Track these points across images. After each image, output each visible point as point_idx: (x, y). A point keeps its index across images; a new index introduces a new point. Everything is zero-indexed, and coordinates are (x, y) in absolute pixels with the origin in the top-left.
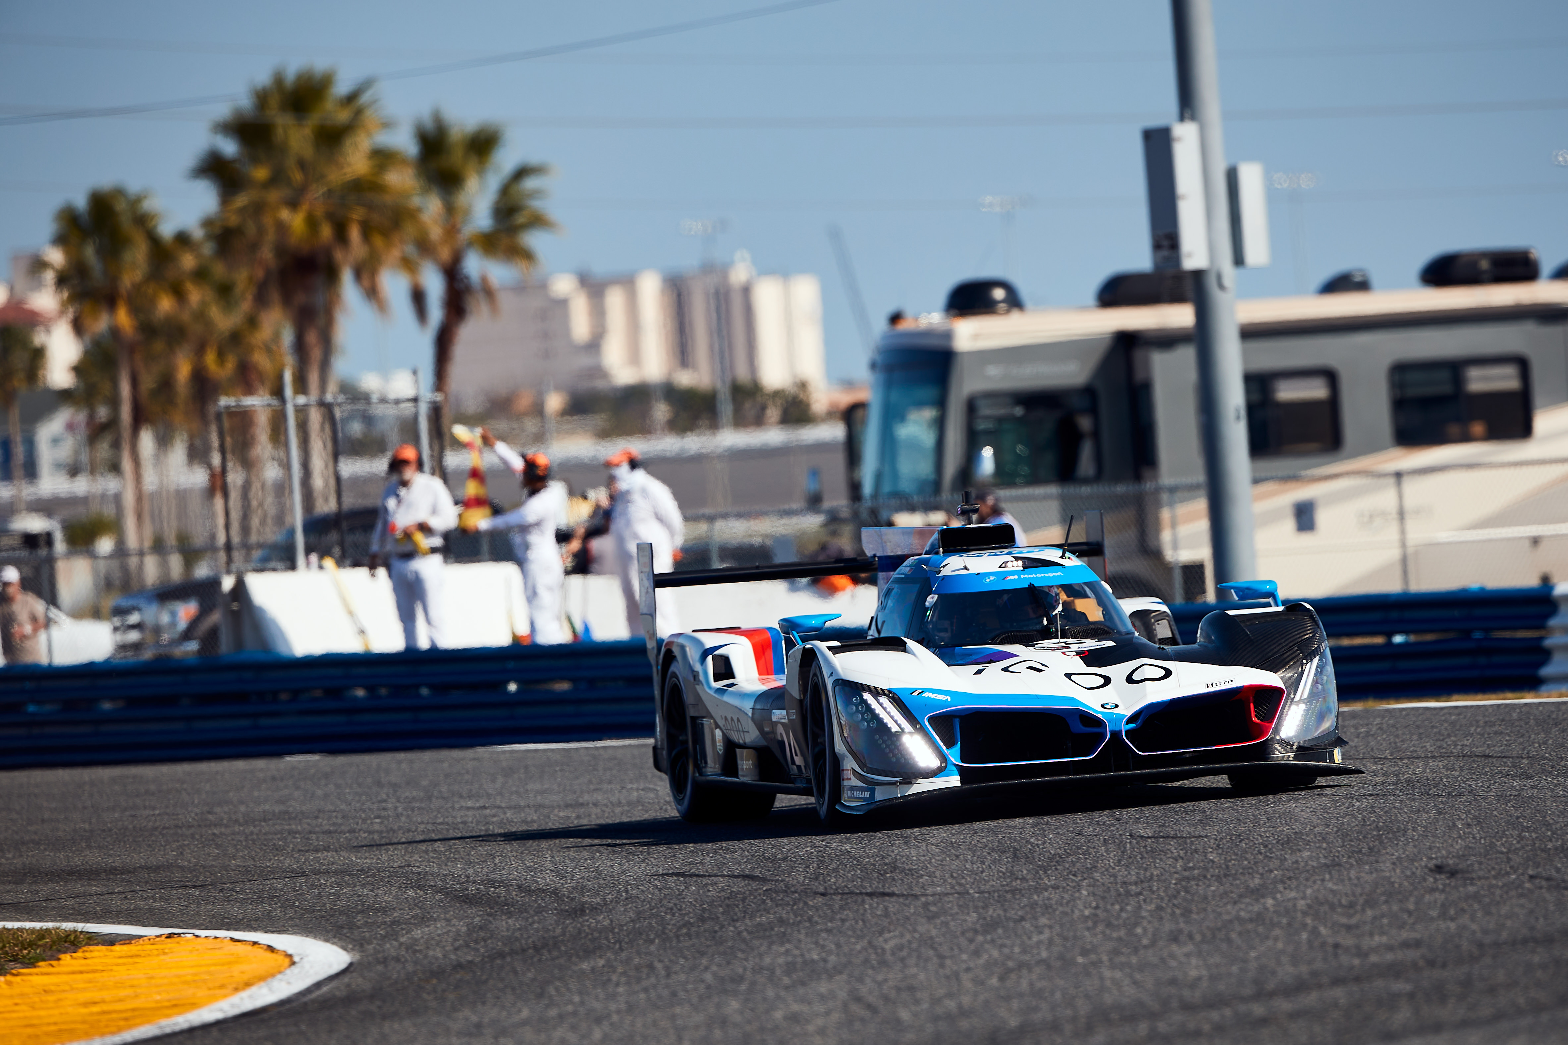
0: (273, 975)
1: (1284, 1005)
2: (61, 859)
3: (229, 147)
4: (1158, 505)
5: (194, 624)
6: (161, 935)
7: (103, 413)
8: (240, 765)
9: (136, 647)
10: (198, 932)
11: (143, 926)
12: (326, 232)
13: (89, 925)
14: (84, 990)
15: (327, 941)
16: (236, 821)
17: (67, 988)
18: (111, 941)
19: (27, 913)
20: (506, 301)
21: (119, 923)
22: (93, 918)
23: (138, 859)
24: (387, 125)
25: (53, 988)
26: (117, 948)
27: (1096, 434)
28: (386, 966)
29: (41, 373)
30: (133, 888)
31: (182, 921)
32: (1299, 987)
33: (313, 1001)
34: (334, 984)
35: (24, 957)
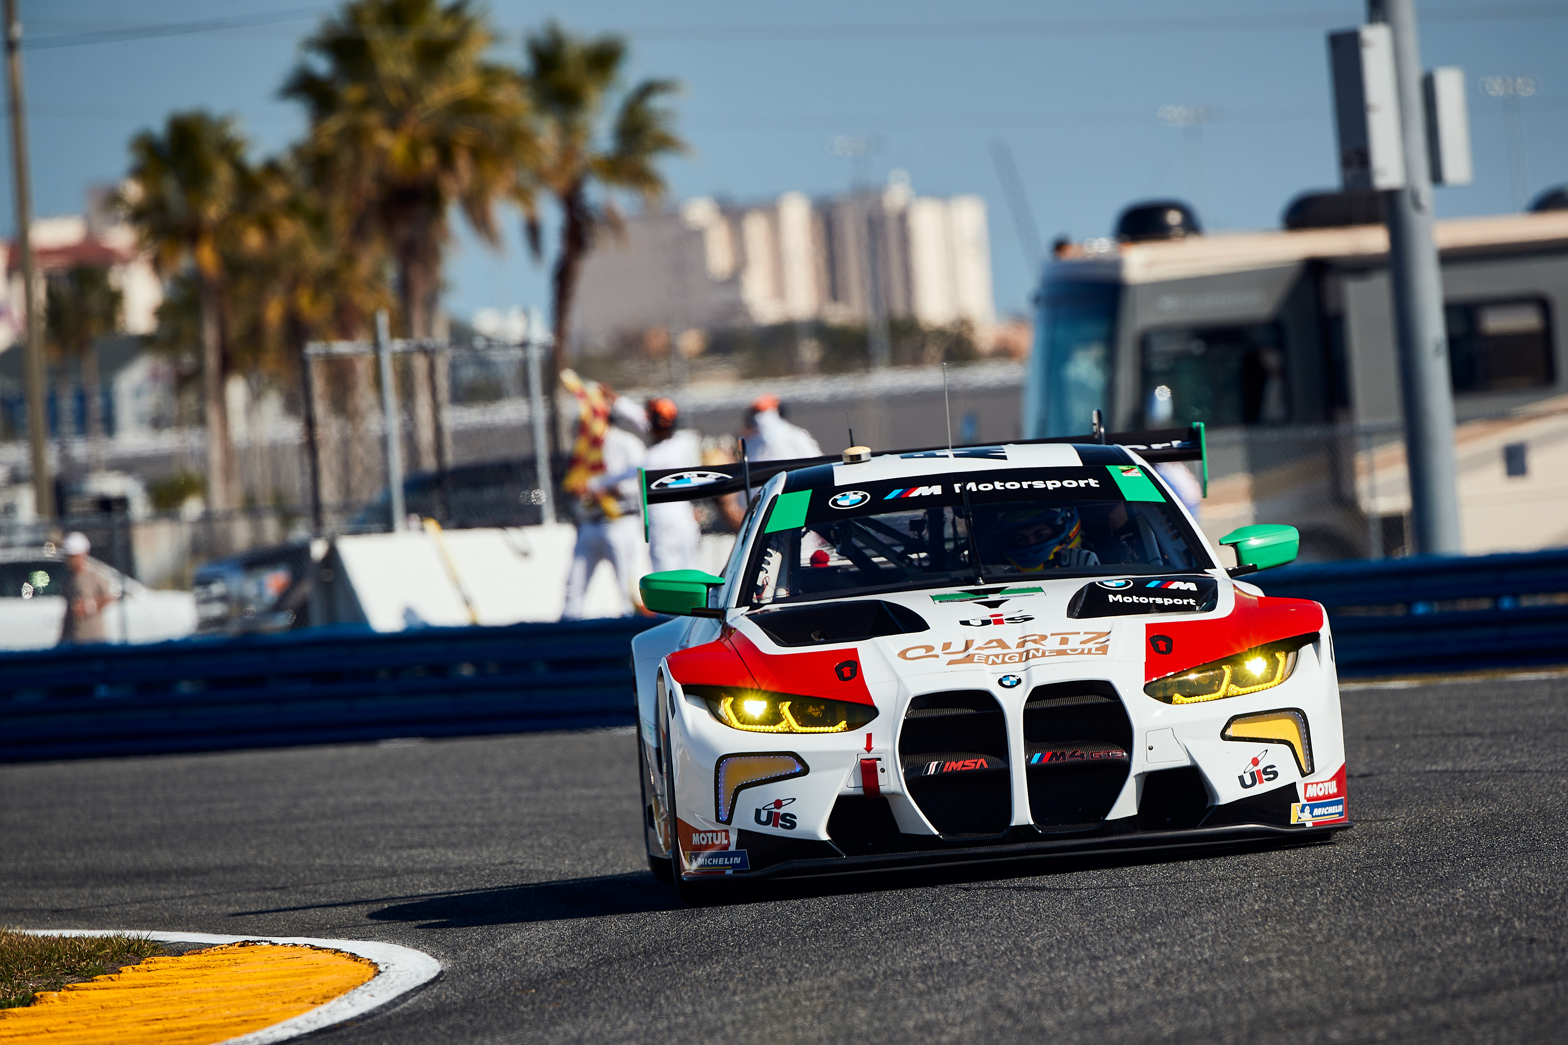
0: (355, 987)
1: (1470, 1008)
2: (127, 859)
3: (321, 65)
4: (1353, 450)
5: (285, 595)
6: (234, 943)
7: (188, 360)
8: (331, 752)
9: (219, 621)
10: (274, 940)
11: (215, 933)
12: (429, 159)
13: (154, 933)
14: (145, 1006)
15: (416, 947)
16: (324, 816)
17: (128, 1003)
18: (178, 950)
19: (88, 920)
20: (635, 231)
21: (189, 931)
22: (161, 925)
23: (213, 858)
24: (495, 38)
25: (111, 1004)
26: (184, 958)
27: (1284, 373)
28: (480, 975)
29: (119, 318)
30: (206, 892)
31: (258, 927)
32: (1489, 987)
33: (398, 1015)
34: (422, 995)
35: (82, 969)
